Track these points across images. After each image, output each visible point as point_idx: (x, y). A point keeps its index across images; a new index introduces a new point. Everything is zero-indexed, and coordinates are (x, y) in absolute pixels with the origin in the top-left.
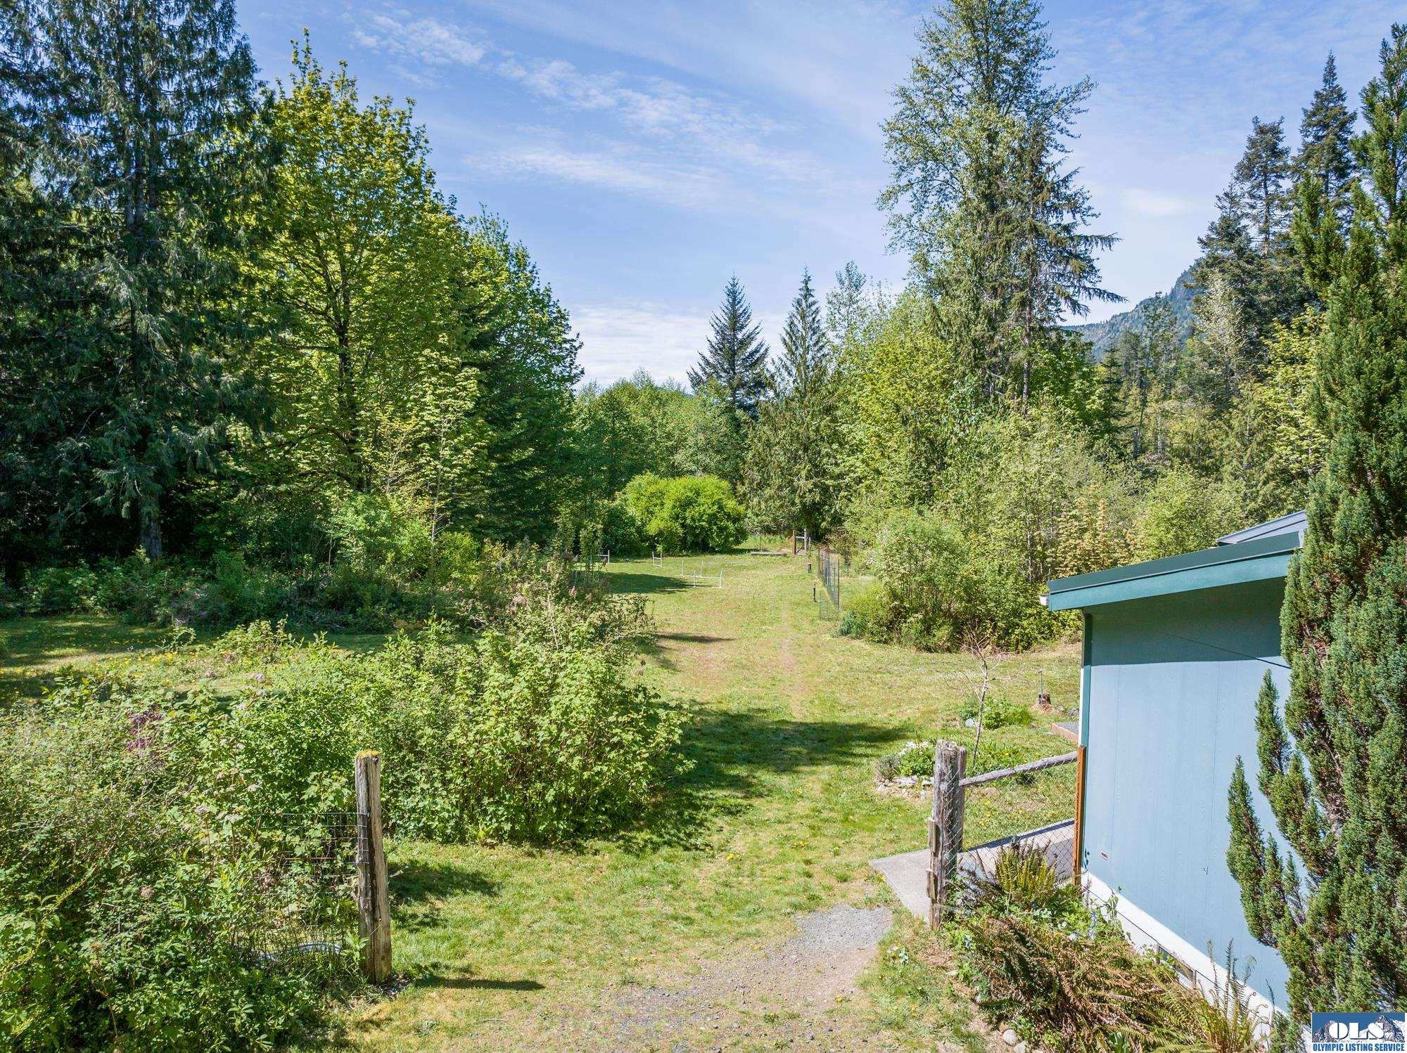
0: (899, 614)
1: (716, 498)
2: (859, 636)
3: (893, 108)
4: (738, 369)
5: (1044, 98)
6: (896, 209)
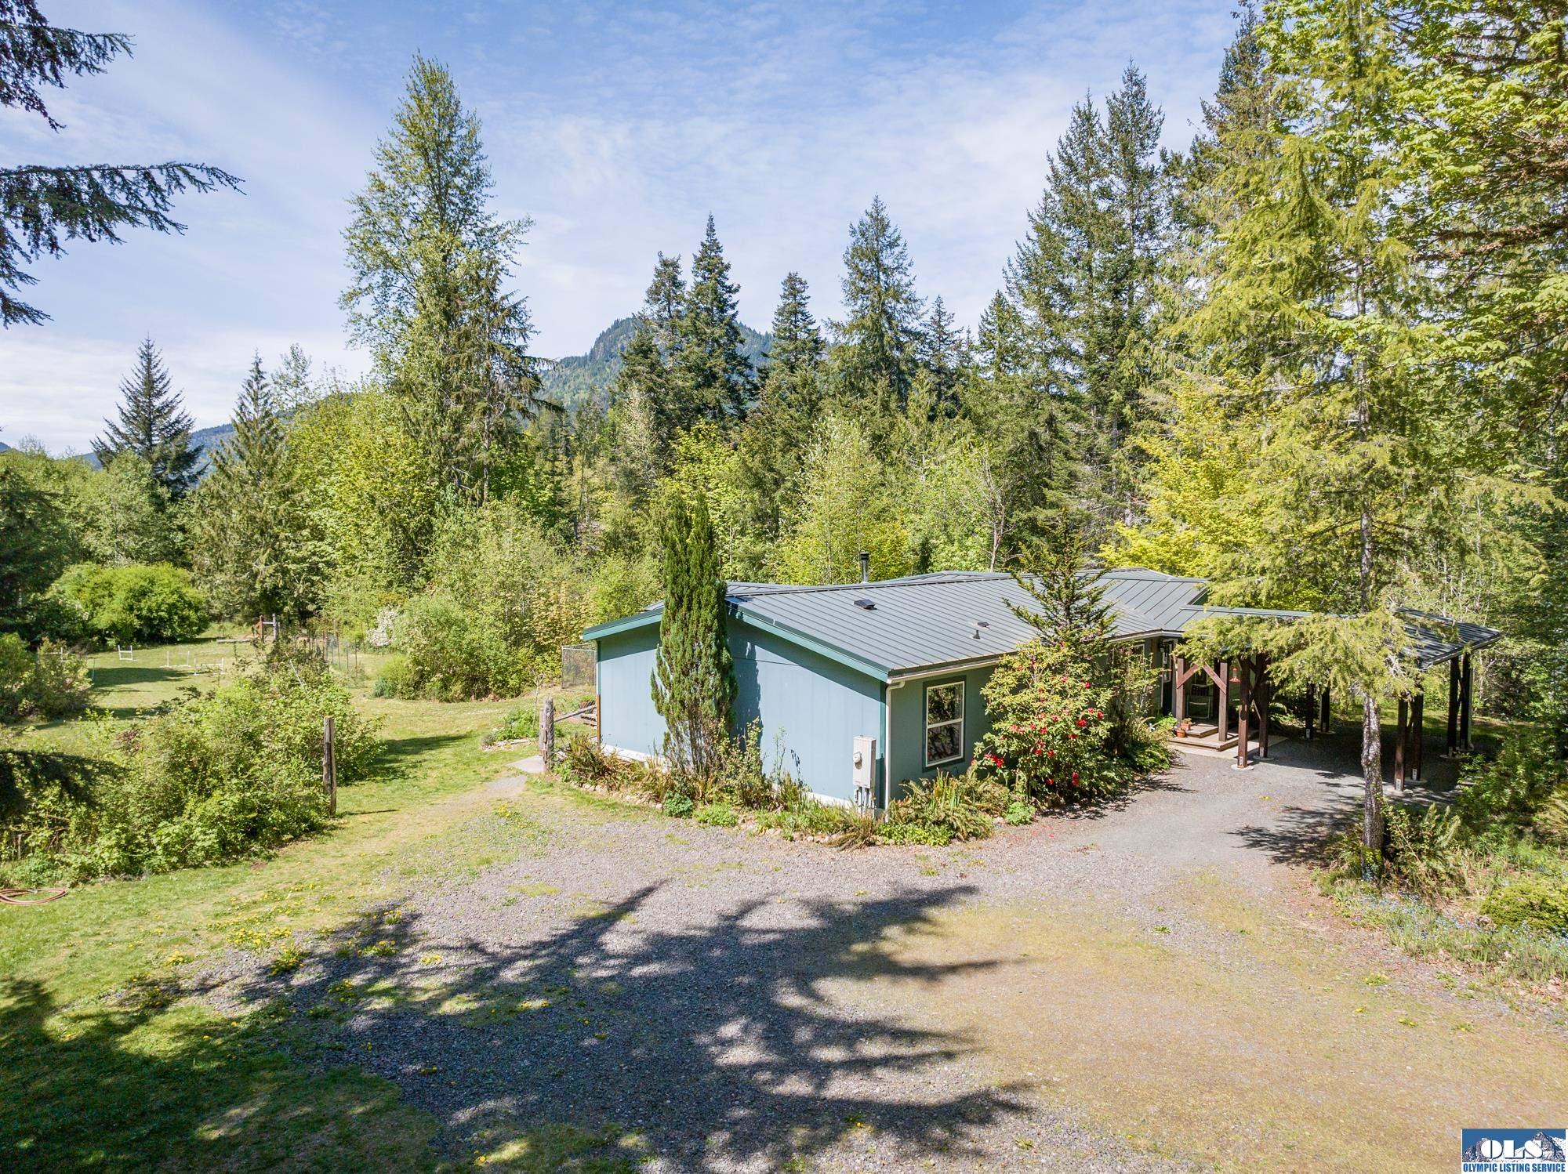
0: (423, 677)
1: (174, 586)
2: (391, 696)
3: (350, 216)
4: (156, 440)
5: (491, 225)
6: (357, 309)
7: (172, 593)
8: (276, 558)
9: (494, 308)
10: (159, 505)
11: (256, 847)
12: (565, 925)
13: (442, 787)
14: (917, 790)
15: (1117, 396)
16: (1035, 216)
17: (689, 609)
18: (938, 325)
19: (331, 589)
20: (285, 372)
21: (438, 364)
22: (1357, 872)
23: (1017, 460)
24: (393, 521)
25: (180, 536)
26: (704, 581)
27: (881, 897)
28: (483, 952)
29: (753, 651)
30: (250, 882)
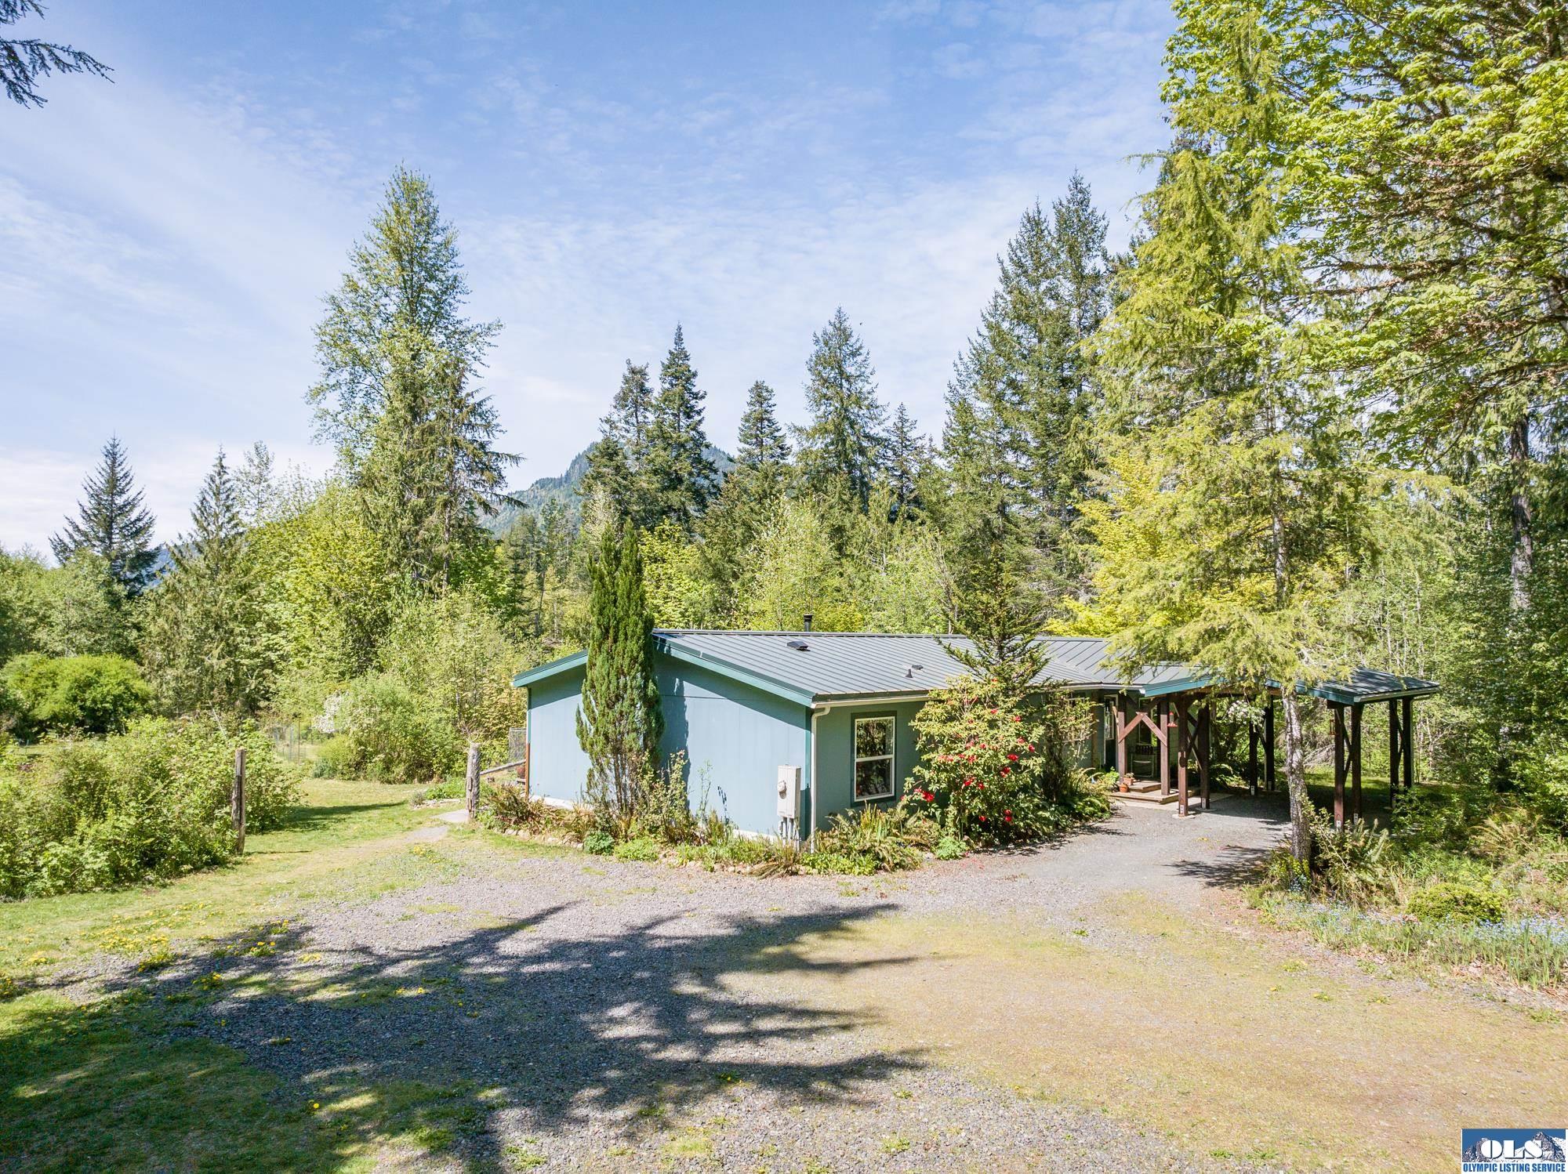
0: (365, 757)
1: (121, 677)
3: (323, 313)
4: (116, 538)
5: (461, 328)
6: (324, 405)
7: (119, 684)
8: (230, 653)
9: (459, 405)
10: (115, 602)
11: (151, 875)
12: (460, 932)
13: (362, 834)
14: (844, 822)
15: (1065, 480)
16: (988, 316)
17: (615, 641)
18: (901, 431)
19: (283, 682)
20: (247, 469)
21: (401, 458)
22: (1286, 885)
23: (971, 547)
24: (349, 613)
25: (135, 633)
26: (631, 612)
27: (796, 913)
28: (371, 954)
29: (681, 688)
30: (137, 905)
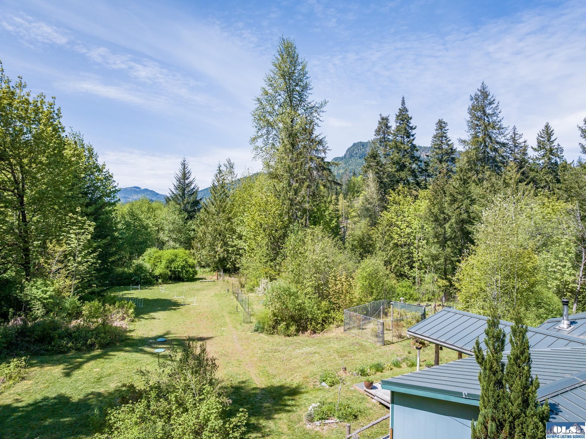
2: (262, 332)
4: (186, 196)
7: (183, 261)
8: (224, 245)
9: (312, 141)
21: (289, 166)
24: (269, 234)
